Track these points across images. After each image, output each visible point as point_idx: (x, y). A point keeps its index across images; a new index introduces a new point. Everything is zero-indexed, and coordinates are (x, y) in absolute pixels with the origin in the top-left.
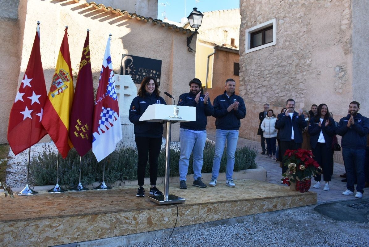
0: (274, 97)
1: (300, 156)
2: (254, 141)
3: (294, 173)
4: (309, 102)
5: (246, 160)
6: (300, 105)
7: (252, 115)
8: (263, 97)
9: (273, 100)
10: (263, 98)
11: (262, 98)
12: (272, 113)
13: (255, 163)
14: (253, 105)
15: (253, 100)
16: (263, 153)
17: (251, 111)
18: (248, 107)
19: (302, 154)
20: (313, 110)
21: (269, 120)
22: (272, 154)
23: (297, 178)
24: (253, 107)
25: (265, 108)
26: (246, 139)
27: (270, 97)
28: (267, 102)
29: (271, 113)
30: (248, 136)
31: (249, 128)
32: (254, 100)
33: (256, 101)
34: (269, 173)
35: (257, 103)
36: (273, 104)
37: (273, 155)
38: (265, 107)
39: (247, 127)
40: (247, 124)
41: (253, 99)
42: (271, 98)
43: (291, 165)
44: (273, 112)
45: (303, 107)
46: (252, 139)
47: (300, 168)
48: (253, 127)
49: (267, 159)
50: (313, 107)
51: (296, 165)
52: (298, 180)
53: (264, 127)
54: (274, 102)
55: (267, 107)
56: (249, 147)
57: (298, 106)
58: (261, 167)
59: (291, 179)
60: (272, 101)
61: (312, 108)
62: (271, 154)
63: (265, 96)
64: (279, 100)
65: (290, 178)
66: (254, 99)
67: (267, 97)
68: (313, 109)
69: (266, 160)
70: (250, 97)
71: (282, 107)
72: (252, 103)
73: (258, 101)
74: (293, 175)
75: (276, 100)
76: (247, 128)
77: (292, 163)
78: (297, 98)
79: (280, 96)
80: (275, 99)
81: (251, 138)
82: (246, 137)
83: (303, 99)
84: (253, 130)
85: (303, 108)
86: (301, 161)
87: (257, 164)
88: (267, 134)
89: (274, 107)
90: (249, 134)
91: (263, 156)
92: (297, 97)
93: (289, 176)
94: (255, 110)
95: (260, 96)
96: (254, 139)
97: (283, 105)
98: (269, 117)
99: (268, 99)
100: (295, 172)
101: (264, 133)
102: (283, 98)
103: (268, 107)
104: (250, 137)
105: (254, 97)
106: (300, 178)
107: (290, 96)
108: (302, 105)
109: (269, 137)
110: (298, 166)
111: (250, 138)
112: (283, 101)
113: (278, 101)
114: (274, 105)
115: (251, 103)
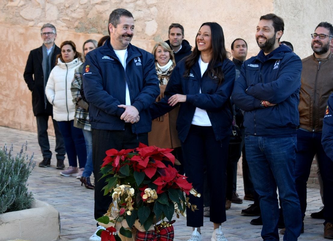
0: (77, 6)
1: (143, 164)
2: (28, 131)
3: (129, 213)
4: (169, 18)
5: (2, 186)
6: (145, 26)
7: (18, 60)
8: (48, 6)
9: (74, 15)
10: (47, 8)
11: (43, 9)
12: (72, 51)
13: (26, 195)
14: (22, 31)
15: (21, 16)
16: (46, 163)
17: (16, 46)
18: (7, 36)
19: (147, 159)
20: (172, 37)
21: (64, 72)
22: (78, 166)
23: (138, 225)
24: (22, 34)
25: (46, 36)
26: (3, 128)
27: (67, 5)
28: (58, 19)
29: (69, 51)
30: (11, 118)
31: (12, 96)
32: (23, 16)
33: (28, 17)
34: (69, 217)
35: (31, 24)
36: (76, 24)
37: (81, 167)
38: (45, 33)
39: (8, 92)
40: (5, 83)
41: (19, 13)
42: (69, 7)
43: (120, 189)
44: (74, 49)
45: (155, 31)
46: (23, 126)
47: (145, 197)
48: (23, 92)
49: (64, 180)
50: (171, 30)
51: (132, 191)
52: (141, 229)
53: (54, 91)
54: (78, 19)
55: (49, 33)
56: (9, 149)
57: (140, 30)
58: (43, 203)
59: (122, 227)
60: (73, 18)
61: (169, 32)
62: (76, 166)
63: (53, 4)
64: (91, 12)
65: (119, 226)
66: (22, 13)
67: (58, 7)
68: (173, 34)
69: (62, 183)
70: (12, 7)
71: (99, 33)
72: (19, 24)
73: (33, 17)
74: (125, 216)
75: (82, 15)
76: (7, 96)
77: (123, 186)
78: (138, 8)
79: (92, 2)
80: (79, 10)
81: (20, 124)
82: (6, 122)
83: (153, 9)
84: (24, 102)
85: (154, 35)
86: (147, 178)
87: (35, 196)
88: (60, 110)
89: (79, 33)
90: (11, 114)
91: (45, 170)
92: (136, 5)
93: (116, 221)
94: (26, 42)
95: (39, 4)
96: (27, 126)
97: (102, 29)
98: (64, 64)
99: (60, 11)
100: (131, 208)
101: (54, 107)
102: (100, 8)
103: (54, 32)
104: (17, 120)
105: (22, 6)
106: (145, 225)
107: (120, 3)
108: (152, 28)
109: (66, 120)
110: (139, 192)
111: (15, 123)
112: (102, 17)
113: (89, 16)
114: (77, 27)
115: (13, 24)
